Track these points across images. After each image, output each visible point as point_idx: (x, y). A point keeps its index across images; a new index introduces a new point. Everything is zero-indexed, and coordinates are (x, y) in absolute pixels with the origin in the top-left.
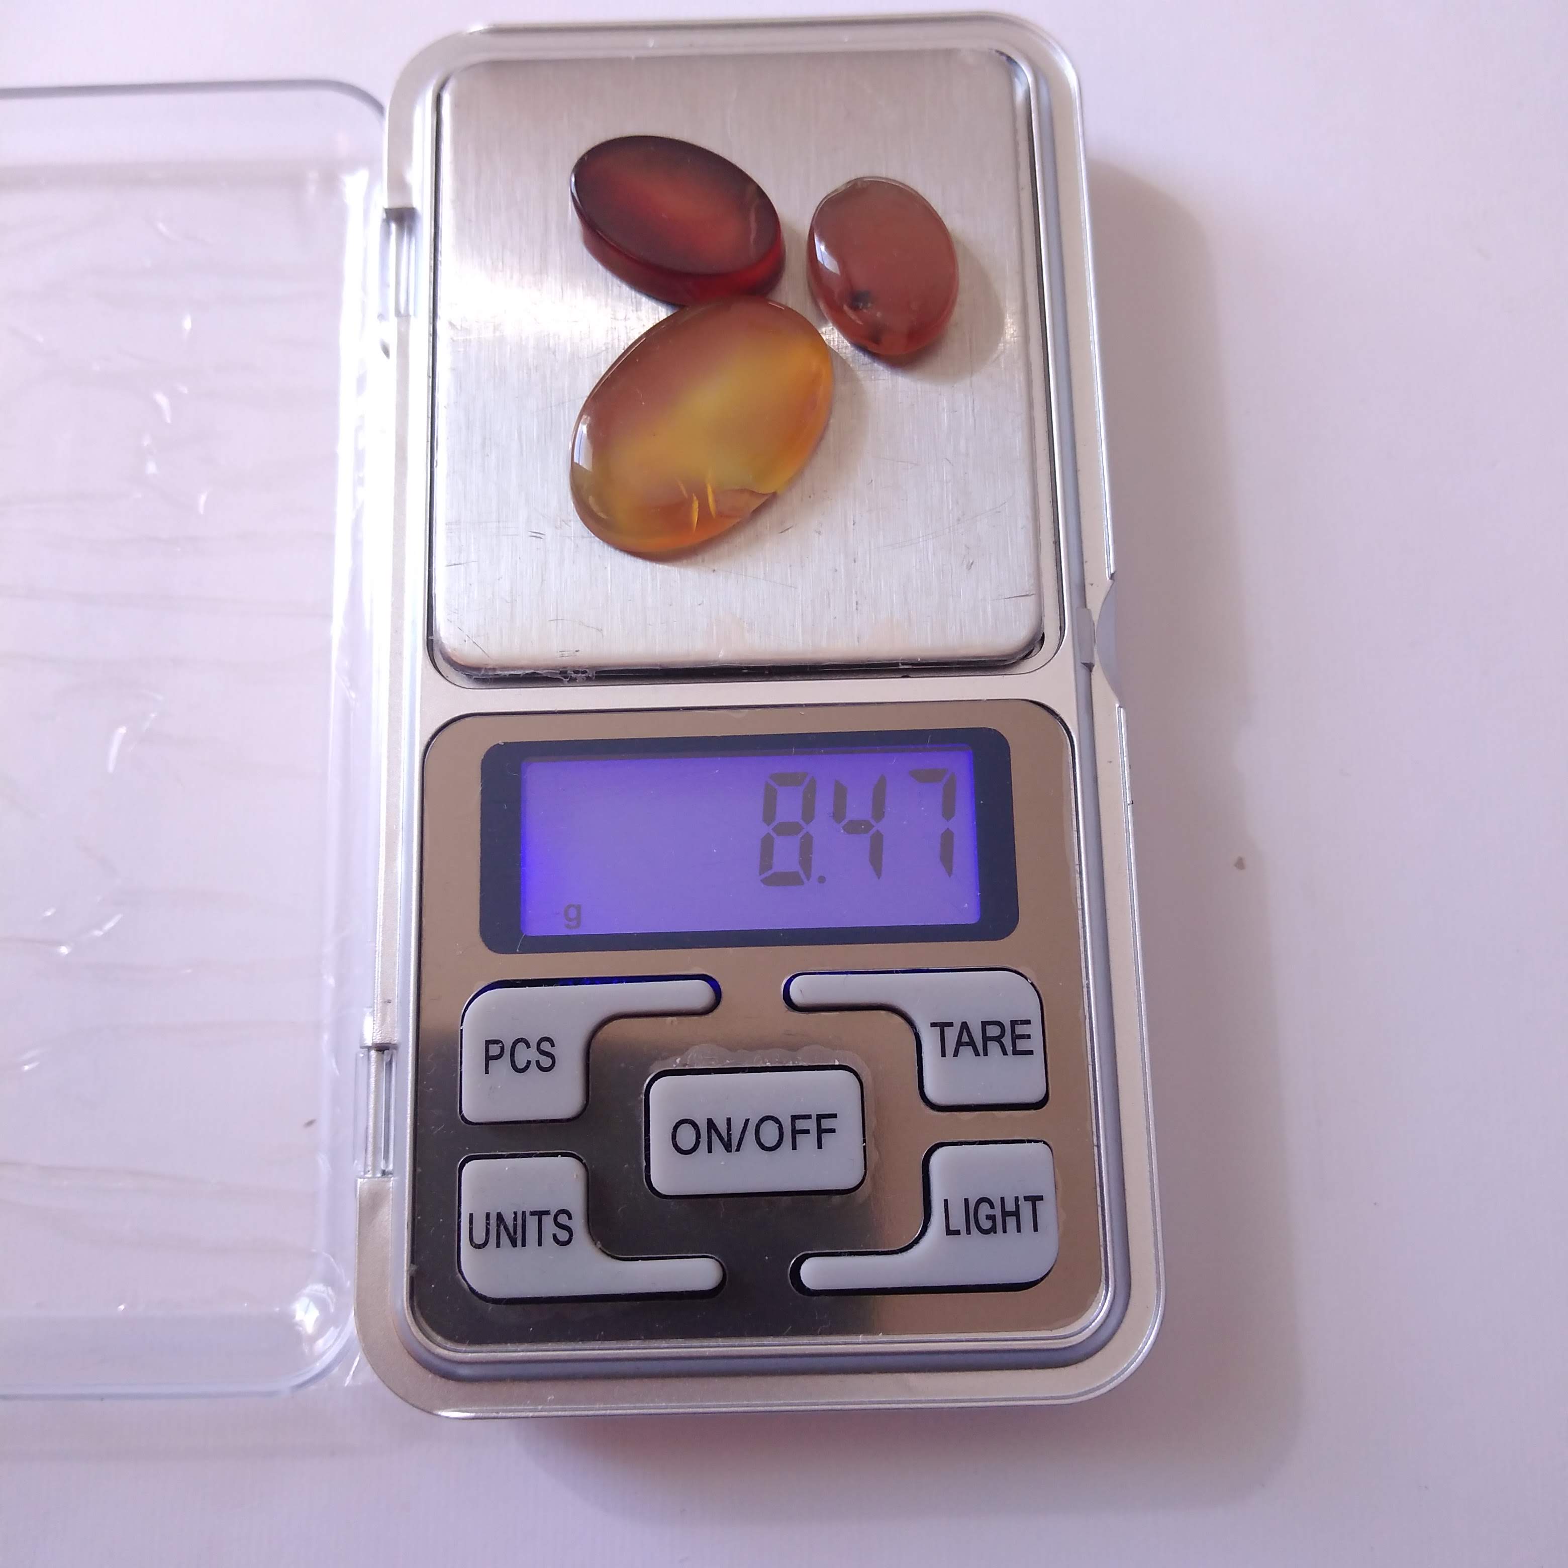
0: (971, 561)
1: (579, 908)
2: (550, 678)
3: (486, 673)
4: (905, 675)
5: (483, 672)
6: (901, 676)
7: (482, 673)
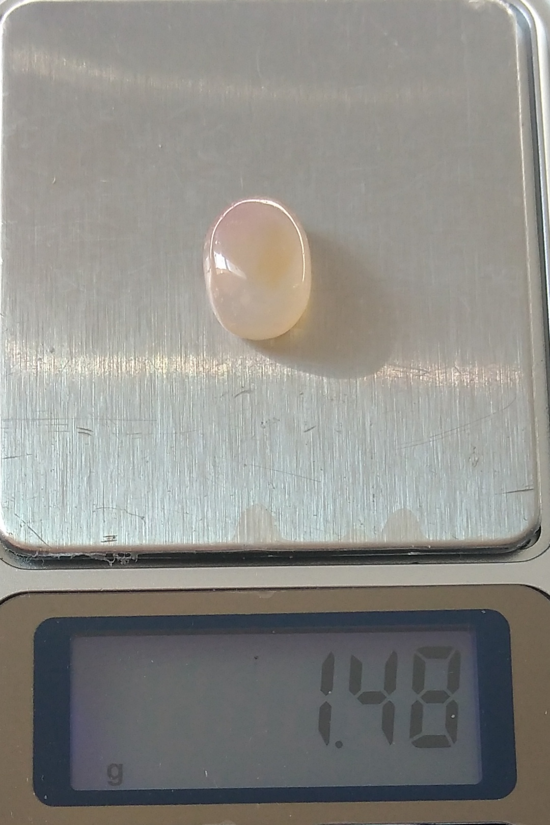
0: (476, 459)
1: (120, 767)
2: (97, 561)
3: (40, 555)
4: (415, 562)
5: (37, 554)
7: (35, 555)
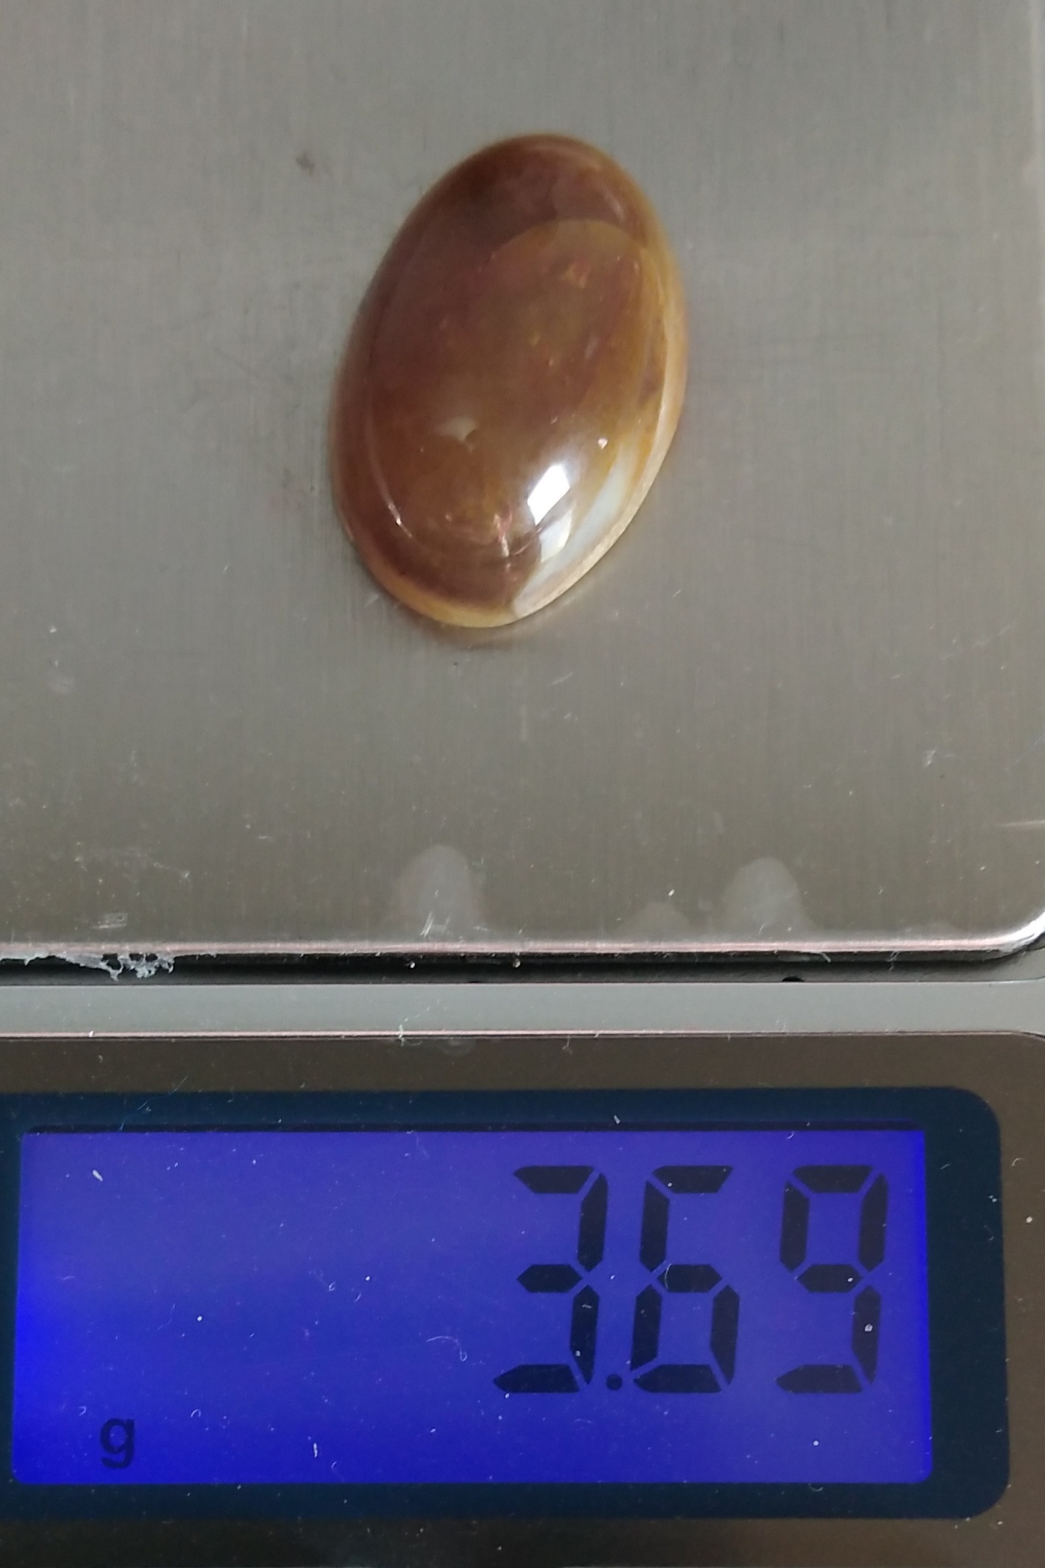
1: (129, 1426)
2: (84, 967)
4: (792, 975)
6: (782, 979)
